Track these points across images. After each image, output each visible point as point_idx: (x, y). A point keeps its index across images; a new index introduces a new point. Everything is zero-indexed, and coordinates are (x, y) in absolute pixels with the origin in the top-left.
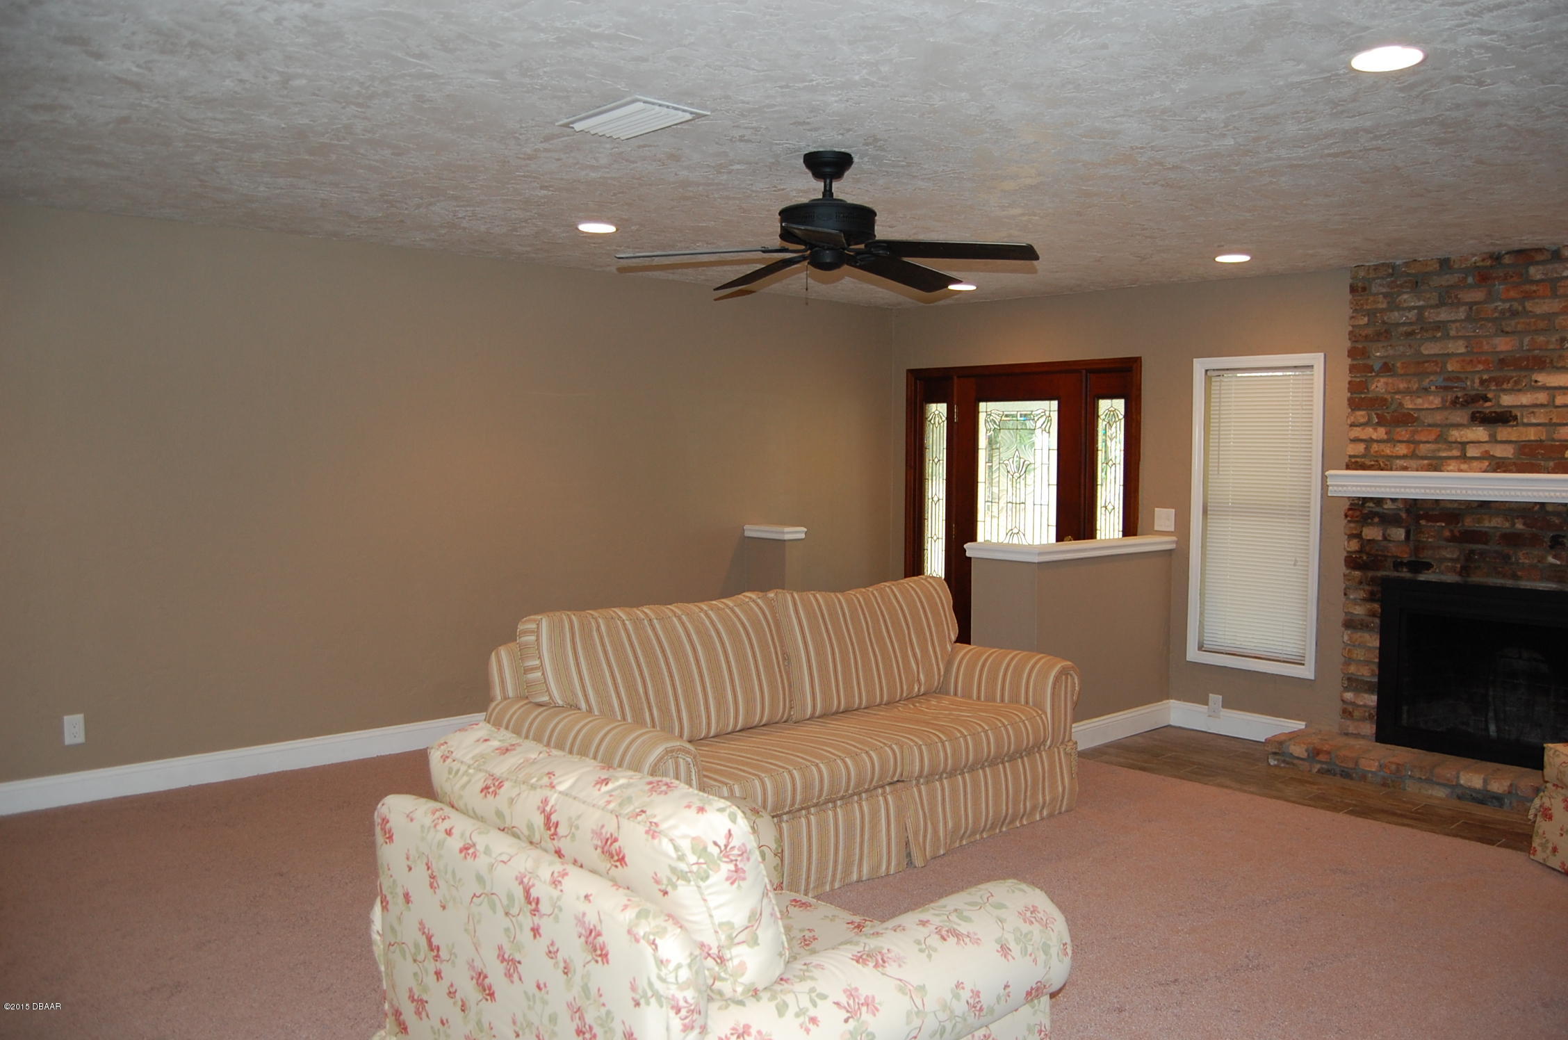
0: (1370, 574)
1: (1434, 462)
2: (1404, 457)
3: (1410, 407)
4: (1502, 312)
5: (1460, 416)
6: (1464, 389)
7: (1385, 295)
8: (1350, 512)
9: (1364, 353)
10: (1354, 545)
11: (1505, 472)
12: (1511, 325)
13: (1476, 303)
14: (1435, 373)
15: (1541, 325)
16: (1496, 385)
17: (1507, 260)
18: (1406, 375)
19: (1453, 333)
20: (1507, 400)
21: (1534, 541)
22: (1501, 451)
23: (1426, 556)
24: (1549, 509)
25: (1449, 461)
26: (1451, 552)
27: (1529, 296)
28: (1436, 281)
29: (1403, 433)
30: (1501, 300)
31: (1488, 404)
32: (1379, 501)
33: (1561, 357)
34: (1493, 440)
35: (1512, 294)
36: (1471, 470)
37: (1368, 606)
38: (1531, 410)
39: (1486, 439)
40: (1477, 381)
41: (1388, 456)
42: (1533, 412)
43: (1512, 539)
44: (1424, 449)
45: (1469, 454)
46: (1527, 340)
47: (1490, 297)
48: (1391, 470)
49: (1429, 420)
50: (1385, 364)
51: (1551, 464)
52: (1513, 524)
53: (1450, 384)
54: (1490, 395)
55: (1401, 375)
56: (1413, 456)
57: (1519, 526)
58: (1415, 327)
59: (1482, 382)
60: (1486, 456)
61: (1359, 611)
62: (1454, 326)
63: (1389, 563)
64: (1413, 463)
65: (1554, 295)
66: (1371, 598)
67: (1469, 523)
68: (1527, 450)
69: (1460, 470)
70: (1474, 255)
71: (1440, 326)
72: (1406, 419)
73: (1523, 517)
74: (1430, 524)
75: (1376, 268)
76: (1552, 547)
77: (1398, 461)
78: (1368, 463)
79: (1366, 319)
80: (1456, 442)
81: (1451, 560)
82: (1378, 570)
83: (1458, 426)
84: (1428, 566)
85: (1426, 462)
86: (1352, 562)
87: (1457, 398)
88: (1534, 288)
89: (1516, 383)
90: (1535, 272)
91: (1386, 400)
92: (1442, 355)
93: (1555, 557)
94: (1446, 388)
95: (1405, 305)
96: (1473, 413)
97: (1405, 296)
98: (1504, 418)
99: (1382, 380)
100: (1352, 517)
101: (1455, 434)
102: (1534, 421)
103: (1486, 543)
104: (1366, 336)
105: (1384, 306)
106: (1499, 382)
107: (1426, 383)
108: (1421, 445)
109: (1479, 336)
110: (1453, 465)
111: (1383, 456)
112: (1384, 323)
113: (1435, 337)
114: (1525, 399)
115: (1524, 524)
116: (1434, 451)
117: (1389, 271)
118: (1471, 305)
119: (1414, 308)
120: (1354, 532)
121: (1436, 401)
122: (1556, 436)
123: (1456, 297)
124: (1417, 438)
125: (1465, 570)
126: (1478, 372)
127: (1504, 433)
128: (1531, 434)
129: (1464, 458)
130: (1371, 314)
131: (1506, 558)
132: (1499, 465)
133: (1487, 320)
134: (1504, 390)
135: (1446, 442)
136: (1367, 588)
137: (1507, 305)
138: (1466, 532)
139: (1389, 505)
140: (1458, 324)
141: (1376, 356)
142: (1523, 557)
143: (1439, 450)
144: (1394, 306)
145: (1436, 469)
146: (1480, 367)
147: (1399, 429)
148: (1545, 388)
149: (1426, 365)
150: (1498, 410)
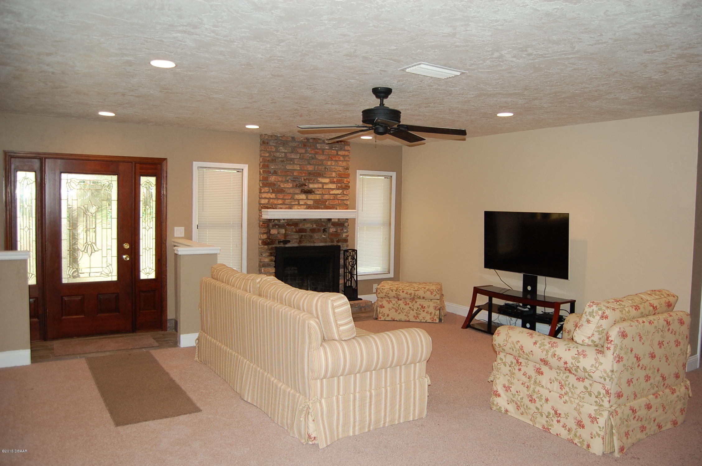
0: (270, 246)
1: (290, 206)
2: (281, 204)
3: (283, 187)
4: (310, 157)
5: (298, 191)
6: (299, 181)
7: (274, 146)
8: (263, 225)
9: (267, 166)
10: (265, 237)
11: (311, 209)
12: (312, 162)
13: (302, 153)
14: (290, 176)
15: (320, 163)
16: (308, 181)
17: (311, 141)
18: (281, 176)
19: (296, 162)
20: (311, 186)
21: (319, 230)
22: (310, 202)
23: (288, 238)
24: (322, 220)
25: (295, 206)
26: (296, 236)
27: (317, 153)
28: (291, 144)
29: (281, 196)
30: (309, 153)
31: (306, 187)
32: (279, 220)
33: (325, 173)
34: (307, 199)
35: (313, 152)
36: (301, 209)
37: (270, 258)
38: (317, 189)
39: (305, 198)
40: (303, 179)
41: (276, 204)
42: (318, 190)
43: (313, 230)
44: (287, 201)
45: (300, 204)
46: (316, 167)
47: (306, 152)
48: (277, 209)
49: (289, 192)
50: (275, 171)
51: (323, 206)
52: (313, 226)
53: (294, 179)
54: (306, 184)
55: (280, 175)
56: (283, 204)
57: (315, 226)
58: (284, 159)
59: (304, 179)
60: (306, 204)
61: (267, 260)
62: (296, 160)
63: (277, 242)
64: (284, 206)
65: (323, 154)
66: (271, 255)
67: (301, 226)
68: (316, 202)
69: (298, 209)
70: (302, 137)
71: (292, 160)
72: (281, 191)
73: (316, 223)
74: (289, 227)
75: (271, 136)
76: (323, 232)
77: (279, 206)
78: (269, 206)
79: (268, 154)
80: (297, 199)
81: (296, 239)
82: (273, 244)
83: (297, 194)
84: (289, 241)
85: (288, 206)
86: (265, 243)
87: (297, 184)
88: (318, 151)
89: (314, 180)
90: (318, 146)
91: (275, 184)
92: (292, 169)
93: (324, 235)
94: (294, 181)
95: (281, 151)
96: (302, 190)
97: (281, 148)
98: (310, 192)
99: (274, 177)
100: (264, 226)
101: (297, 197)
102: (318, 193)
103: (306, 232)
104: (268, 160)
105: (274, 150)
106: (309, 180)
107: (288, 179)
108: (286, 200)
109: (303, 165)
110: (296, 207)
111: (273, 204)
112: (274, 156)
113: (290, 163)
114: (316, 186)
115: (316, 225)
116: (290, 202)
117: (274, 137)
118: (300, 154)
119: (284, 152)
120: (265, 232)
121: (291, 185)
122: (324, 198)
123: (297, 150)
124: (285, 198)
125: (300, 242)
126: (303, 176)
127: (310, 196)
128: (318, 197)
129: (299, 204)
130: (269, 152)
131: (311, 237)
132: (309, 207)
133: (305, 159)
134: (310, 183)
135: (293, 199)
136: (269, 251)
137: (311, 155)
138: (300, 229)
139: (282, 221)
140: (297, 160)
141: (272, 168)
142: (316, 236)
143: (292, 202)
144: (277, 151)
145: (291, 209)
146: (304, 175)
147: (279, 194)
148: (321, 183)
149: (288, 172)
150: (309, 189)
